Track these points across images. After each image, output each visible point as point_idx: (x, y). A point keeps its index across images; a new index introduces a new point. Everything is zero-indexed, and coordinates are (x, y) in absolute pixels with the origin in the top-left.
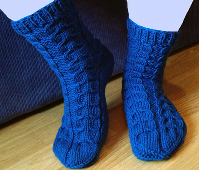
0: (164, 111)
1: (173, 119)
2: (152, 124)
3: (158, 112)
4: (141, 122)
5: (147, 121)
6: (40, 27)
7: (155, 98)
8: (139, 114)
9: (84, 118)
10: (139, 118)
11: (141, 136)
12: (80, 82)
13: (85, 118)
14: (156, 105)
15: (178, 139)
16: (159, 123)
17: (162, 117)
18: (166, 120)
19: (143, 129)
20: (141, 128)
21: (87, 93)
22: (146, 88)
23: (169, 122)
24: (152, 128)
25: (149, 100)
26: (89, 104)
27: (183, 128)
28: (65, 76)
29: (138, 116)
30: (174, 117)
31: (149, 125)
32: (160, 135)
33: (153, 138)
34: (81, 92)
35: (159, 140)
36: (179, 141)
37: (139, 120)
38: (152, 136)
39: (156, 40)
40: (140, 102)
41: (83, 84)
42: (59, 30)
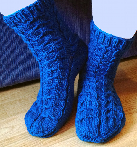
0: (108, 103)
1: (115, 111)
2: (96, 112)
3: (103, 103)
4: (87, 109)
5: (92, 109)
6: (22, 23)
7: (103, 91)
8: (86, 103)
9: (51, 98)
10: (86, 106)
11: (85, 120)
12: (53, 68)
13: (53, 98)
14: (103, 97)
15: (115, 128)
16: (102, 112)
17: (105, 108)
18: (108, 111)
19: (87, 115)
20: (86, 114)
21: (57, 78)
22: (96, 82)
23: (111, 113)
24: (95, 115)
25: (98, 92)
26: (58, 87)
27: (122, 120)
28: (42, 62)
29: (86, 104)
30: (116, 109)
31: (93, 113)
32: (100, 122)
33: (94, 123)
34: (52, 76)
35: (99, 126)
36: (116, 130)
37: (85, 107)
38: (93, 121)
39: (110, 43)
40: (89, 92)
41: (55, 70)
42: (38, 25)
